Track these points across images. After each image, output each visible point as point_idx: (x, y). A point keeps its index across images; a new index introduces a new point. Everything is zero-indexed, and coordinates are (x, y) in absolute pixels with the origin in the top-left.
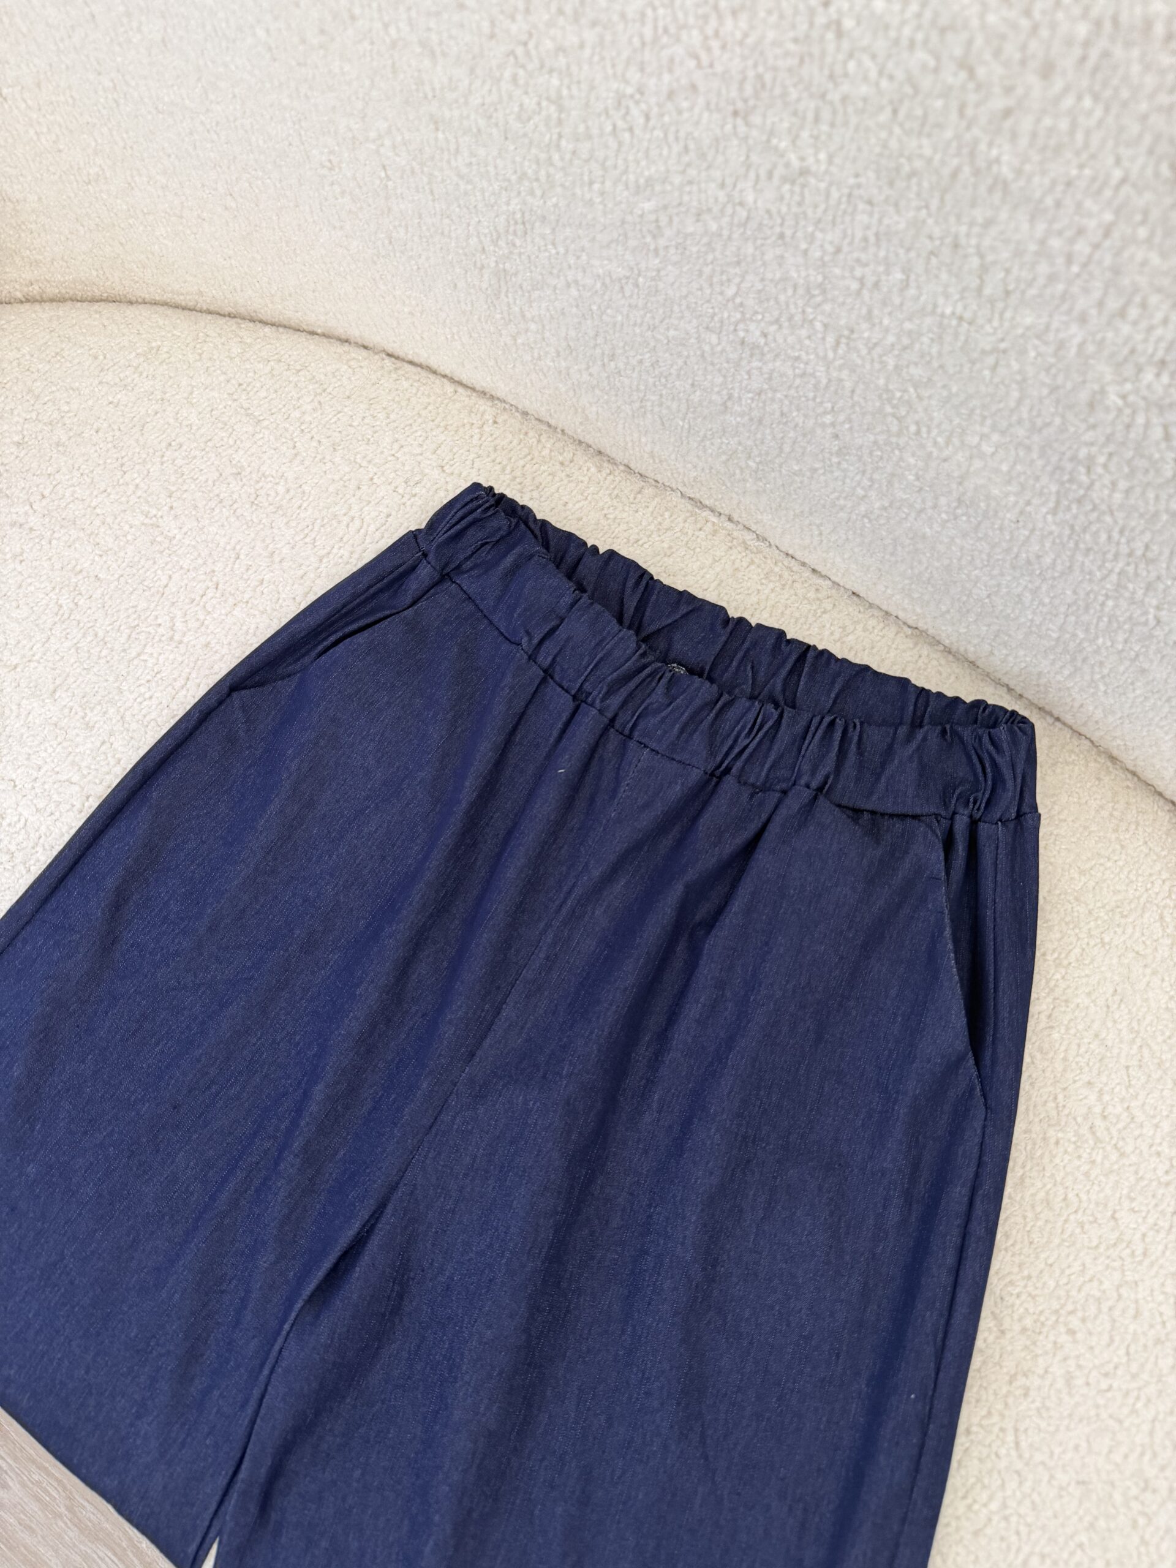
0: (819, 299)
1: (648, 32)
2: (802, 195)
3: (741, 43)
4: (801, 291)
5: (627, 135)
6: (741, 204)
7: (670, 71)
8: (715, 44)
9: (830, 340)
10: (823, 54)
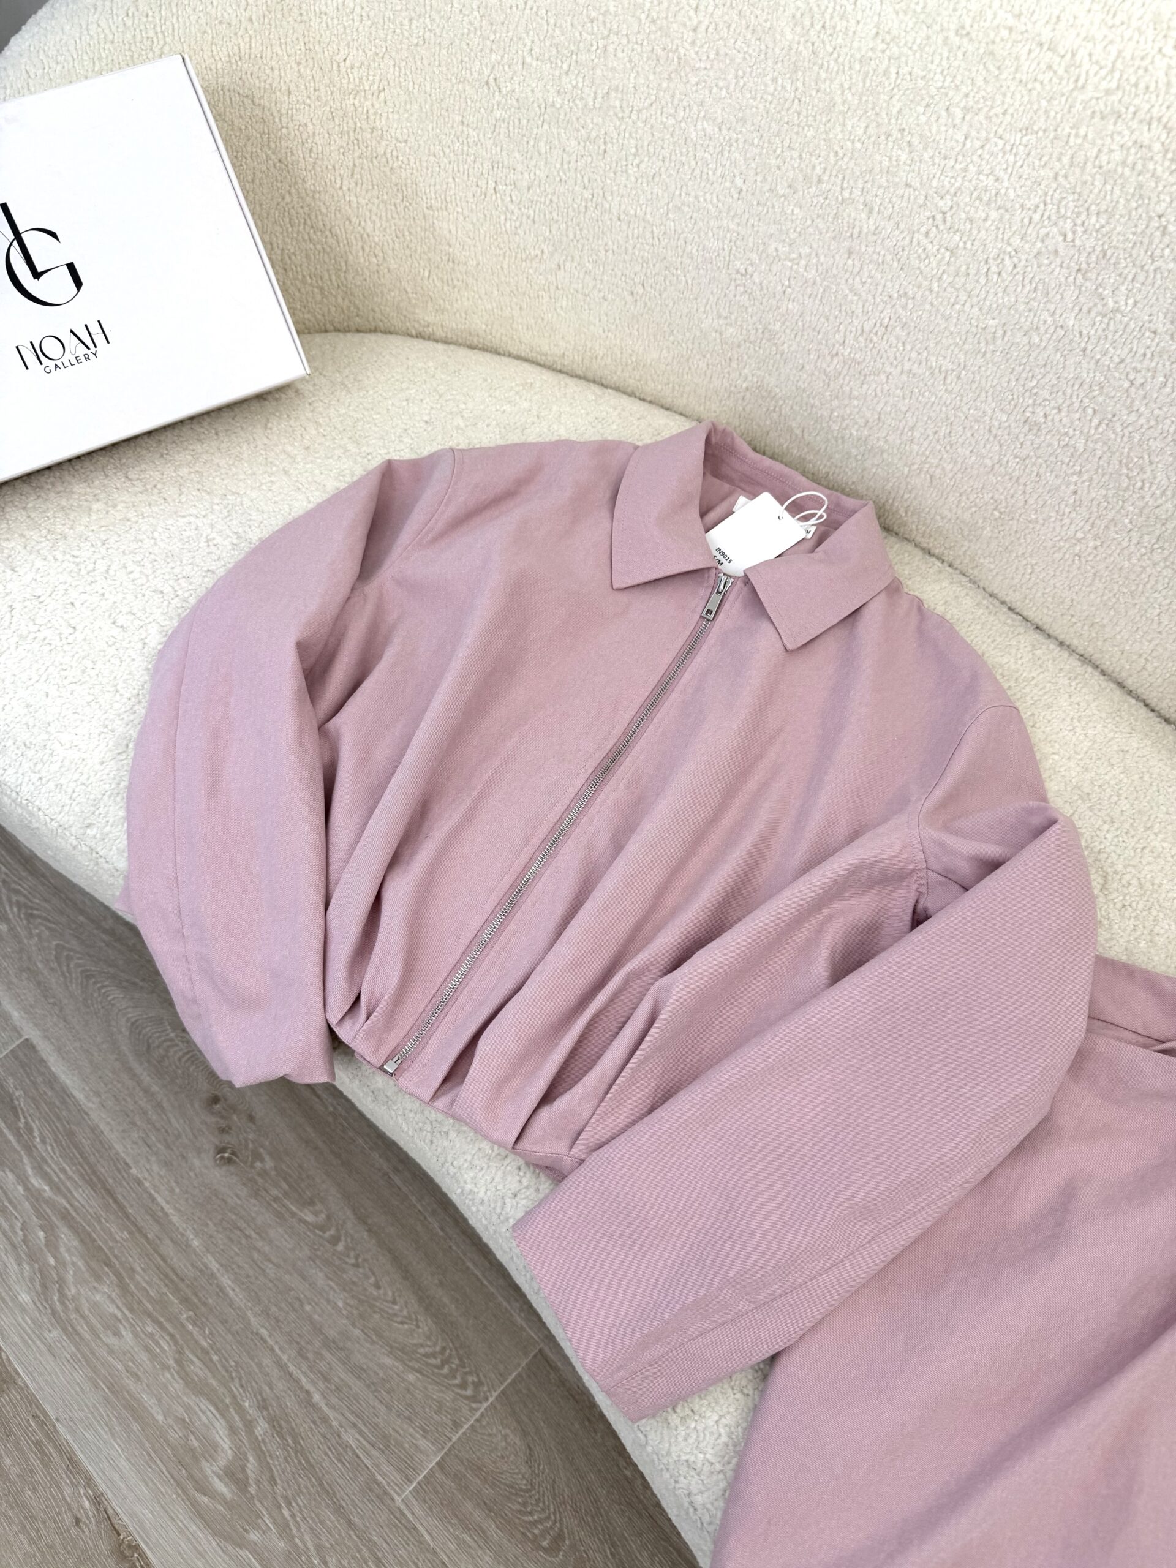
0: (1097, 393)
1: (1036, 217)
2: (1108, 324)
3: (1097, 231)
4: (1086, 387)
5: (995, 277)
6: (1062, 327)
7: (1043, 241)
8: (1080, 230)
9: (1096, 421)
10: (1151, 243)
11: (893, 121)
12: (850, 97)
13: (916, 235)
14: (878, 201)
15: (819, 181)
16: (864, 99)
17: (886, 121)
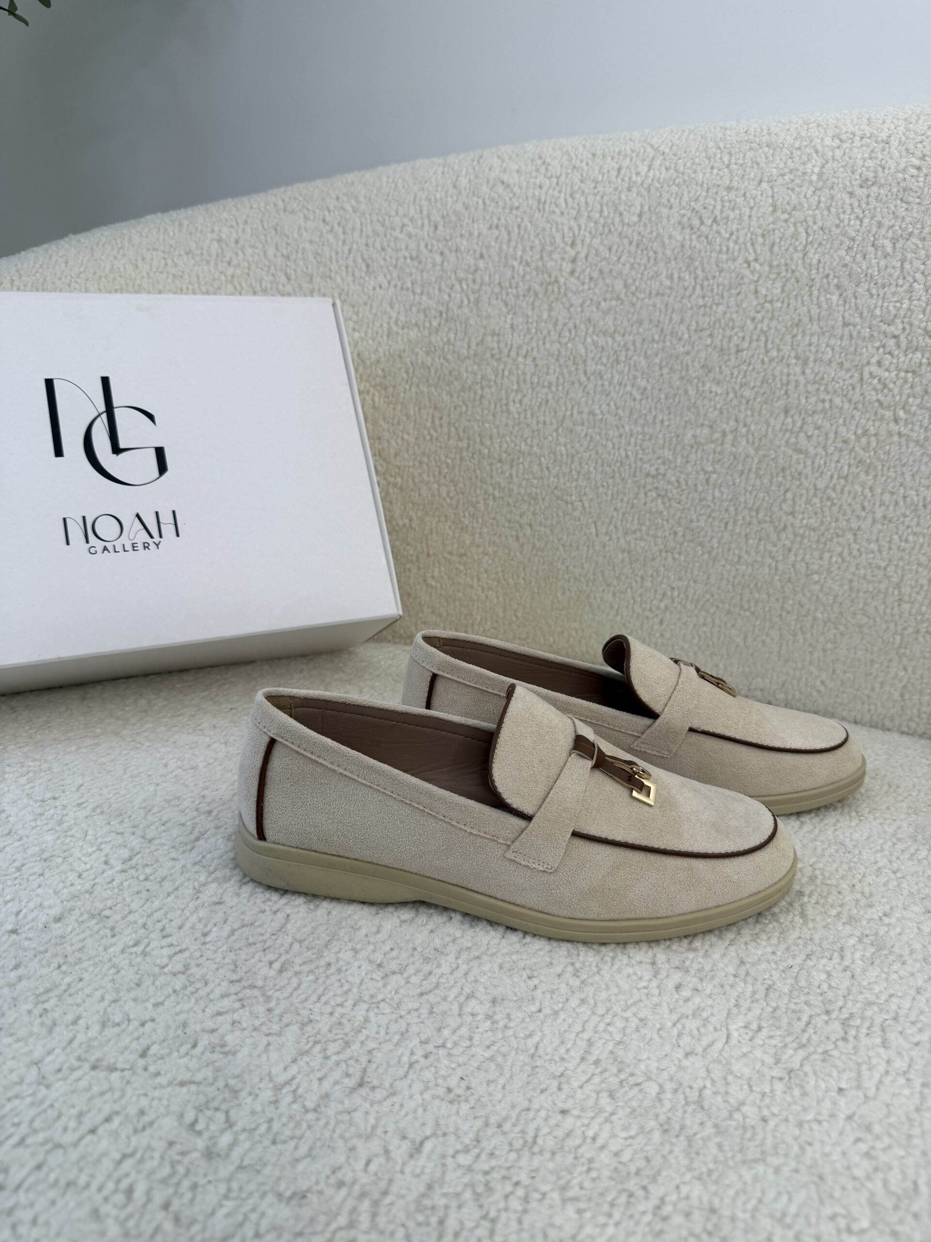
11: (814, 272)
12: (757, 266)
13: (866, 370)
14: (813, 349)
15: (738, 351)
16: (775, 263)
17: (806, 273)
